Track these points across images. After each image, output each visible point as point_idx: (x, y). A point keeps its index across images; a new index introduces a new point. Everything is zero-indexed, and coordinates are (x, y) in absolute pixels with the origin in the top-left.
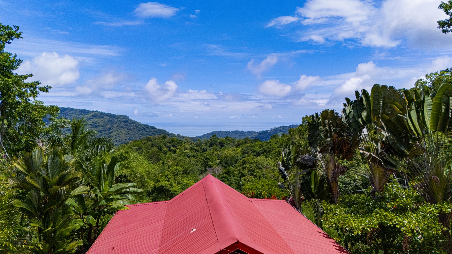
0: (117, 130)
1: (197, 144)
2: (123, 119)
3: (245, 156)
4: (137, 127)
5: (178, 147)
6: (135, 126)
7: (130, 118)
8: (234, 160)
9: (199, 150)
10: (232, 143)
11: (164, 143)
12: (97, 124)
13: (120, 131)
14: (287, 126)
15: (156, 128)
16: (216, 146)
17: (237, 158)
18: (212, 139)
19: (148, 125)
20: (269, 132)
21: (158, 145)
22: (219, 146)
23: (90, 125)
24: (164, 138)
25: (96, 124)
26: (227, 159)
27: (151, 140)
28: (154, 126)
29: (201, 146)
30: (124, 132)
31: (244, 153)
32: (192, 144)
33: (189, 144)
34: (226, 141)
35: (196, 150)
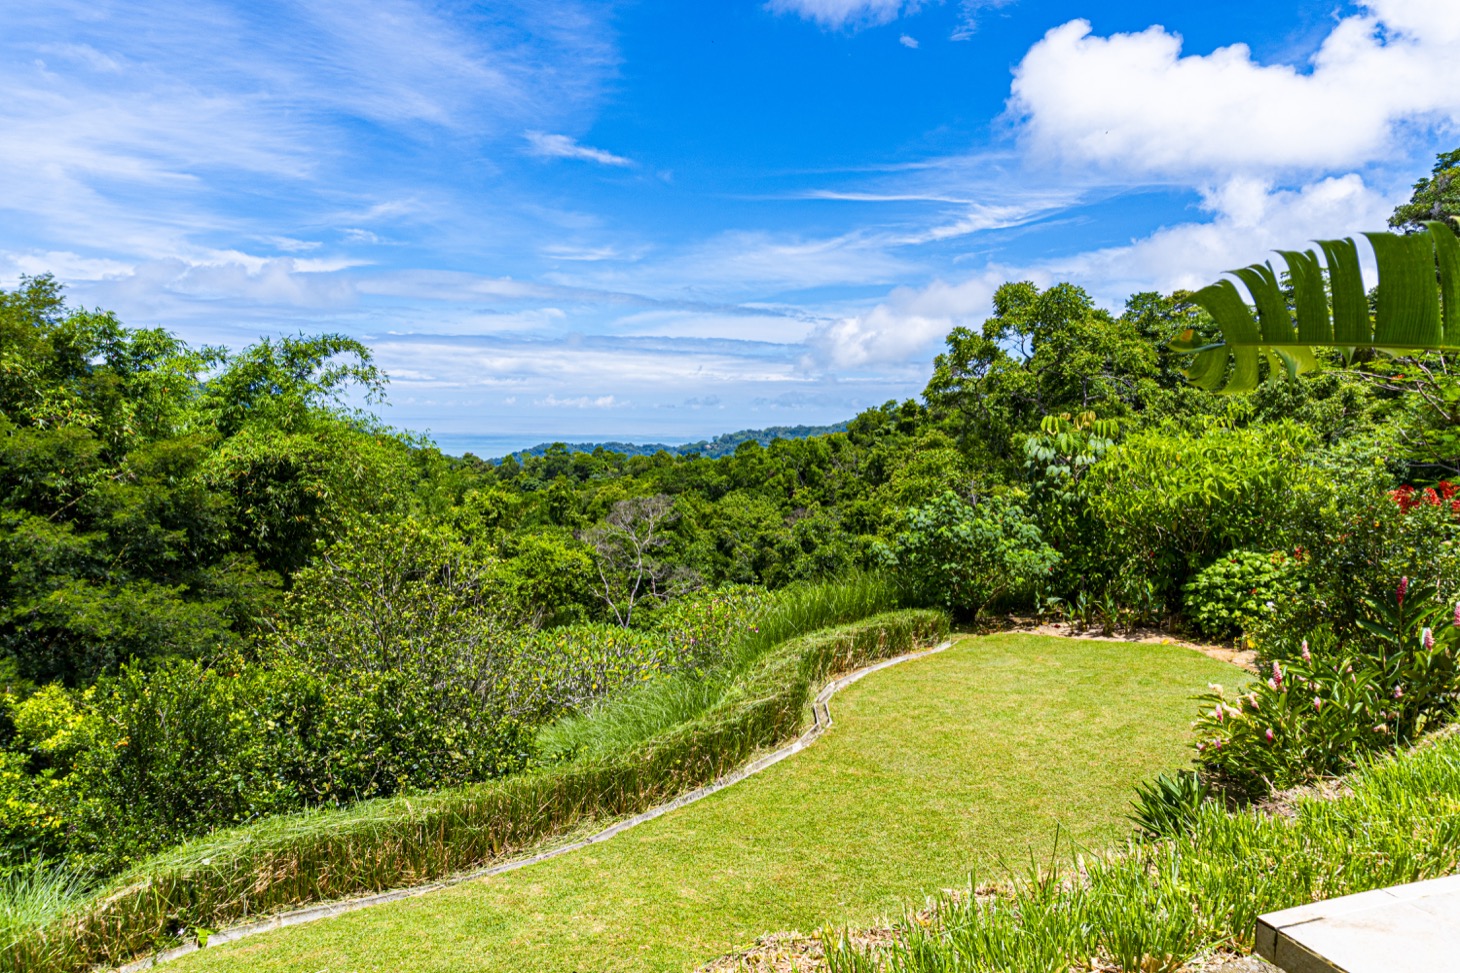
1: (504, 470)
10: (615, 467)
14: (760, 431)
20: (708, 446)
22: (575, 475)
32: (485, 470)
33: (478, 470)
34: (595, 460)
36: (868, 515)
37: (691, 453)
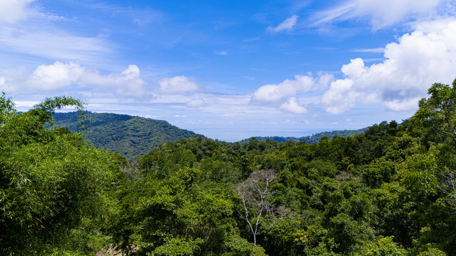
0: (157, 135)
1: (235, 147)
2: (163, 124)
3: (293, 161)
4: (176, 132)
5: (214, 150)
6: (174, 131)
7: (169, 123)
8: (279, 165)
9: (236, 154)
10: (274, 146)
11: (199, 146)
12: (138, 129)
13: (160, 136)
14: (330, 132)
15: (194, 134)
16: (255, 150)
17: (283, 162)
18: (251, 142)
19: (187, 130)
20: (310, 138)
21: (193, 148)
22: (259, 149)
23: (131, 130)
24: (200, 140)
25: (136, 129)
26: (271, 163)
27: (185, 143)
28: (193, 131)
29: (239, 150)
30: (163, 137)
31: (291, 156)
32: (229, 147)
33: (226, 147)
34: (267, 144)
35: (233, 154)
36: (377, 174)
37: (303, 141)
